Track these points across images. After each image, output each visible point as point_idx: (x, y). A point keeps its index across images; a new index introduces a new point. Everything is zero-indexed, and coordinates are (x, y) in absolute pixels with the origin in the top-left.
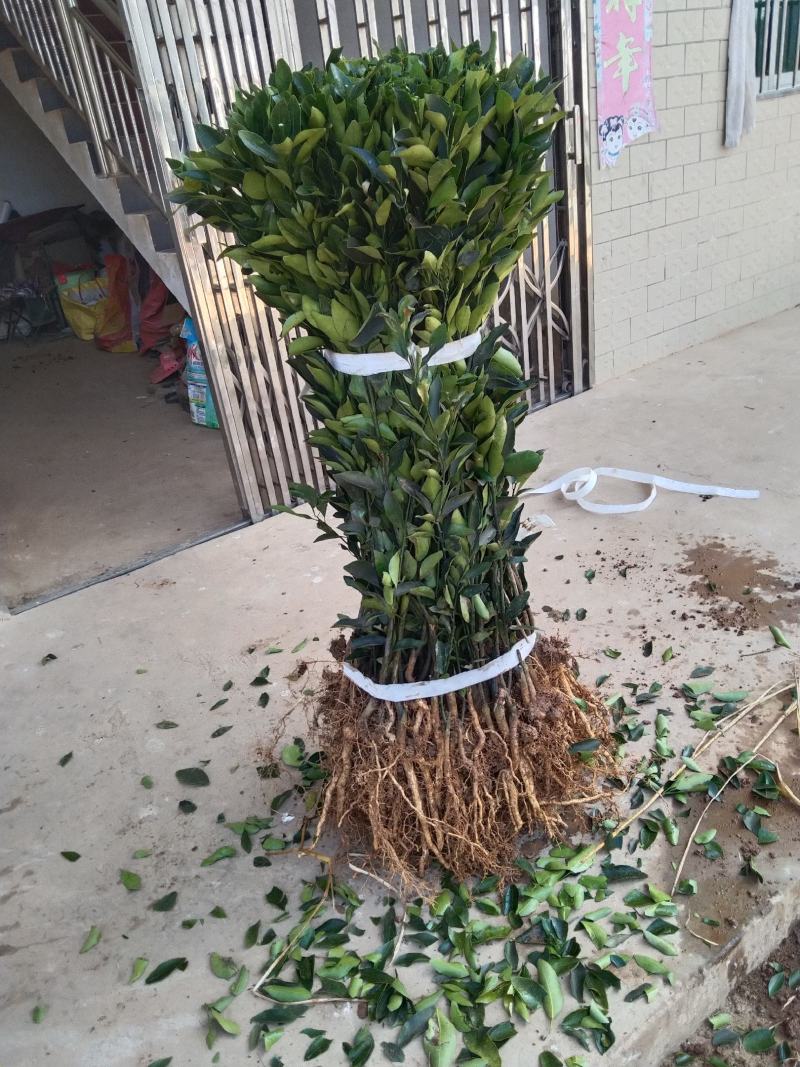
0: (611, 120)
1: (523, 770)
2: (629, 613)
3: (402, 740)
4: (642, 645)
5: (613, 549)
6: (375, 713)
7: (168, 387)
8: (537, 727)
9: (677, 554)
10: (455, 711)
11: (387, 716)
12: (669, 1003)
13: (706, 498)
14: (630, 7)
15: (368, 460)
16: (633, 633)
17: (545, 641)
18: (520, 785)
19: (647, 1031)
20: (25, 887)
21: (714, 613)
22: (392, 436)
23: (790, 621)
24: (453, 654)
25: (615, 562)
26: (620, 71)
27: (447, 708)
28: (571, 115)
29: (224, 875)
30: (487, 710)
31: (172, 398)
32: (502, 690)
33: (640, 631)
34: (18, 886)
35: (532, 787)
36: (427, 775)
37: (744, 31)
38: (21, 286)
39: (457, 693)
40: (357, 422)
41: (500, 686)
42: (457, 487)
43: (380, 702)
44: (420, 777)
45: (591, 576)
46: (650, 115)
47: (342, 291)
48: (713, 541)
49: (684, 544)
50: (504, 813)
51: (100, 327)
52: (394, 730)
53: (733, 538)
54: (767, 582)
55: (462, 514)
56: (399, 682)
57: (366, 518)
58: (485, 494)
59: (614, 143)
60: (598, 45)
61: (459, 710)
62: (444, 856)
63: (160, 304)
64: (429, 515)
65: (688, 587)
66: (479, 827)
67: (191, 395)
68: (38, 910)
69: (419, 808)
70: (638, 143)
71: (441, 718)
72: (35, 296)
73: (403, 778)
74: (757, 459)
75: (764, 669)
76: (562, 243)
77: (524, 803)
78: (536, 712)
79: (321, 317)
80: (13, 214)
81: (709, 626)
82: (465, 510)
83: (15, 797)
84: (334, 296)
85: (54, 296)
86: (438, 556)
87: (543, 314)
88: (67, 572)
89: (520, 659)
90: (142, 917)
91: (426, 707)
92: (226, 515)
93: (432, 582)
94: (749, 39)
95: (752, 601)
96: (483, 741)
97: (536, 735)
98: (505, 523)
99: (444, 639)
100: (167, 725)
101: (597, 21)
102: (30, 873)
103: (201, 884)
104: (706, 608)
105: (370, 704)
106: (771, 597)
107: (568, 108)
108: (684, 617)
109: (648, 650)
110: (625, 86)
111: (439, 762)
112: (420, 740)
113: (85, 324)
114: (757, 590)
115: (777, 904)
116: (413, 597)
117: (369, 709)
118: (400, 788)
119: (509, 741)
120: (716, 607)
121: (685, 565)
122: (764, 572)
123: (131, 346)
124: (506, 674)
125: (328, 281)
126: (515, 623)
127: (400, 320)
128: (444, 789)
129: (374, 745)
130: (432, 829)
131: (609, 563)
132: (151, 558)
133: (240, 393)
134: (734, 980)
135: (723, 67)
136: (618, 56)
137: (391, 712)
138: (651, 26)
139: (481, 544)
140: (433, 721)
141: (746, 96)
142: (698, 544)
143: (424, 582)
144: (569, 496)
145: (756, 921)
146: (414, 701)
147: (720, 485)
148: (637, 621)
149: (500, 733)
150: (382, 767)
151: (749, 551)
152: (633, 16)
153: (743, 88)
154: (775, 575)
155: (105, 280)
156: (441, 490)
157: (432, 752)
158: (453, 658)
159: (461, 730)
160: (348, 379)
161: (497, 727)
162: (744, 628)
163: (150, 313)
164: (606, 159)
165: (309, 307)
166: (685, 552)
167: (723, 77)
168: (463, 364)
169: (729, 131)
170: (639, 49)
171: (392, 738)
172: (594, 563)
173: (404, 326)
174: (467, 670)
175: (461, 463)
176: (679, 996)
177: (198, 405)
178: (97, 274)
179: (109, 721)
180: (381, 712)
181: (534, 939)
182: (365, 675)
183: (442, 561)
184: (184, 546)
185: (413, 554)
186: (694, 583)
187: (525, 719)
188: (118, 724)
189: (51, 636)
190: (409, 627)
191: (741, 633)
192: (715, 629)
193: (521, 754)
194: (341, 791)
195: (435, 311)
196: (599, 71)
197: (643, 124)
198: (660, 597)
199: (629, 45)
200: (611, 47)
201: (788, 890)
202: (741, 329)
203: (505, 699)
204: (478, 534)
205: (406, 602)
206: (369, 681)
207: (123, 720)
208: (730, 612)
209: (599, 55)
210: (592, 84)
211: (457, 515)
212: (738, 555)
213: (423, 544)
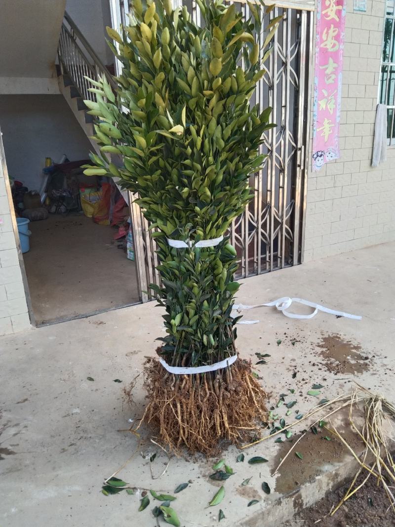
0: (319, 153)
1: (223, 411)
2: (291, 360)
3: (176, 390)
4: (293, 374)
5: (292, 333)
6: (168, 378)
7: (120, 242)
8: (230, 393)
9: (319, 339)
10: (198, 381)
11: (172, 380)
12: (264, 509)
13: (338, 317)
14: (331, 109)
15: (175, 278)
16: (291, 368)
17: (241, 360)
18: (221, 417)
19: (252, 518)
20: (24, 432)
21: (327, 365)
22: (185, 271)
23: (358, 372)
24: (200, 358)
25: (291, 339)
26: (325, 133)
27: (196, 380)
28: (300, 149)
29: (101, 439)
30: (211, 383)
31: (120, 247)
32: (218, 376)
33: (294, 368)
34: (20, 431)
35: (226, 418)
36: (185, 407)
37: (382, 121)
38: (65, 191)
39: (200, 374)
40: (173, 264)
41: (218, 374)
42: (206, 292)
43: (170, 374)
44: (182, 407)
45: (279, 343)
46: (337, 152)
47: (171, 219)
48: (336, 335)
49: (323, 335)
50: (214, 428)
51: (96, 213)
52: (174, 386)
53: (345, 335)
54: (354, 356)
55: (208, 303)
56: (178, 366)
57: (172, 299)
58: (218, 296)
59: (320, 162)
60: (315, 122)
61: (200, 382)
62: (187, 442)
63: (122, 206)
64: (193, 300)
65: (319, 353)
66: (202, 432)
67: (128, 247)
68: (27, 440)
69: (179, 419)
70: (331, 162)
71: (193, 383)
72: (70, 196)
73: (175, 406)
74: (366, 303)
75: (341, 390)
76: (293, 201)
77: (222, 425)
78: (232, 387)
79: (163, 226)
80: (67, 160)
81: (323, 369)
82: (209, 300)
83: (25, 398)
84: (168, 220)
85: (78, 197)
86: (197, 317)
87: (281, 229)
88: (62, 314)
89: (228, 364)
90: (66, 449)
91: (187, 378)
92: (133, 299)
93: (194, 328)
94: (385, 124)
95: (345, 362)
96: (208, 396)
97: (229, 396)
98: (225, 308)
99: (197, 351)
100: (91, 379)
101: (315, 113)
102: (26, 427)
103: (91, 440)
104: (324, 362)
105: (166, 375)
106: (354, 361)
107: (299, 146)
108: (314, 365)
109: (294, 376)
110: (326, 140)
111: (190, 401)
112: (183, 391)
113: (89, 210)
114: (348, 358)
115: (318, 479)
116: (187, 332)
117: (166, 376)
118: (173, 409)
119: (218, 397)
120: (329, 362)
121: (321, 344)
122: (354, 351)
123: (108, 222)
124: (221, 370)
125: (165, 214)
126: (226, 349)
127: (185, 231)
128: (190, 413)
129: (166, 391)
130: (184, 429)
131: (289, 338)
132: (98, 312)
133: (145, 249)
134: (297, 509)
135: (372, 134)
136: (323, 127)
137: (174, 378)
138: (339, 117)
139: (214, 315)
140: (189, 384)
141: (382, 147)
142: (329, 336)
143: (191, 327)
144: (279, 309)
145: (308, 484)
146: (183, 375)
147: (346, 312)
148: (294, 364)
149: (215, 393)
150: (167, 399)
151: (350, 341)
152: (331, 112)
153: (381, 143)
154: (358, 353)
155: (101, 193)
156: (199, 292)
157: (187, 396)
158: (200, 359)
159: (200, 390)
160: (172, 248)
161: (215, 391)
162: (338, 372)
163: (117, 210)
164: (315, 168)
165: (159, 222)
166: (322, 338)
167: (372, 139)
168: (213, 248)
169: (373, 160)
170: (333, 125)
171: (173, 389)
172: (282, 338)
173: (186, 233)
174: (205, 365)
175: (208, 283)
176: (269, 507)
177: (130, 251)
178: (98, 190)
179: (68, 374)
180: (171, 378)
181: (217, 478)
182: (167, 362)
183: (199, 319)
184: (113, 309)
185: (188, 316)
186: (322, 352)
187: (226, 389)
188: (71, 376)
189: (51, 338)
190: (185, 344)
191: (336, 374)
192: (325, 371)
193: (223, 404)
194: (152, 409)
195: (200, 229)
196: (315, 133)
197: (334, 155)
198: (306, 355)
199: (329, 123)
200: (320, 123)
201: (324, 475)
202: (376, 246)
203: (219, 379)
204: (214, 311)
205: (184, 334)
206: (167, 365)
207: (73, 375)
208: (334, 365)
209: (315, 126)
210: (311, 137)
211: (206, 302)
212: (345, 342)
213: (192, 312)
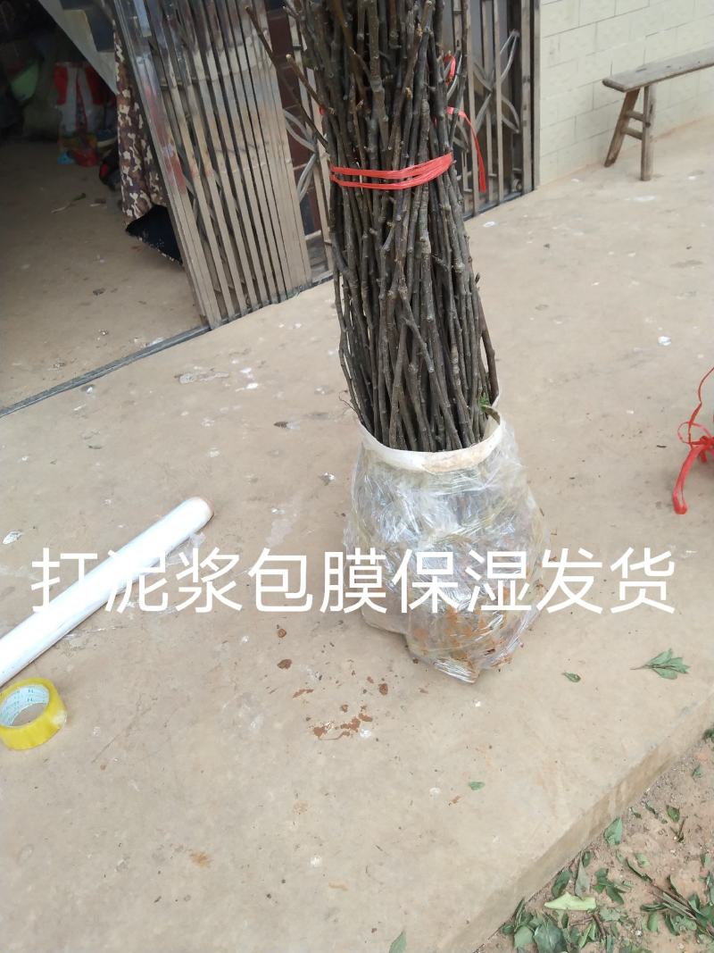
76: (514, 33)
87: (492, 107)
